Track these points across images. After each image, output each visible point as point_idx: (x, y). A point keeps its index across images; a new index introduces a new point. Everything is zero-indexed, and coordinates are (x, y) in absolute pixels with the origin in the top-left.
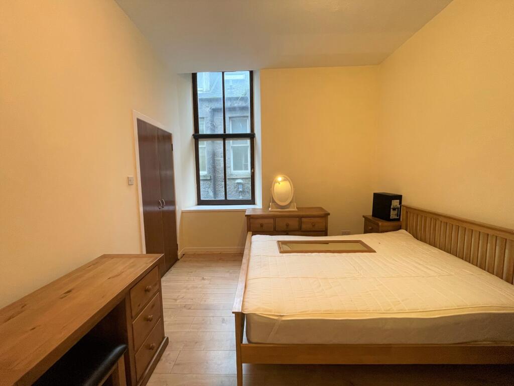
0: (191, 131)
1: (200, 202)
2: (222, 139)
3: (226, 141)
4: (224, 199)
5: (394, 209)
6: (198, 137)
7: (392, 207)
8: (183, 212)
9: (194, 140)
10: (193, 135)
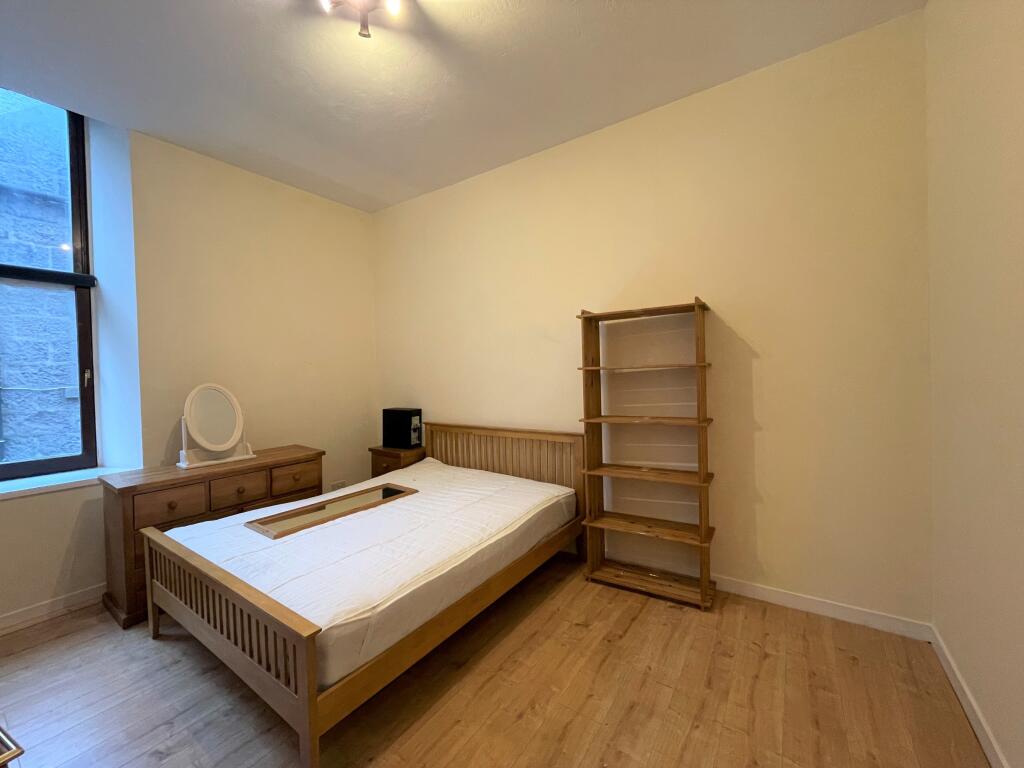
5: (415, 430)
7: (412, 427)
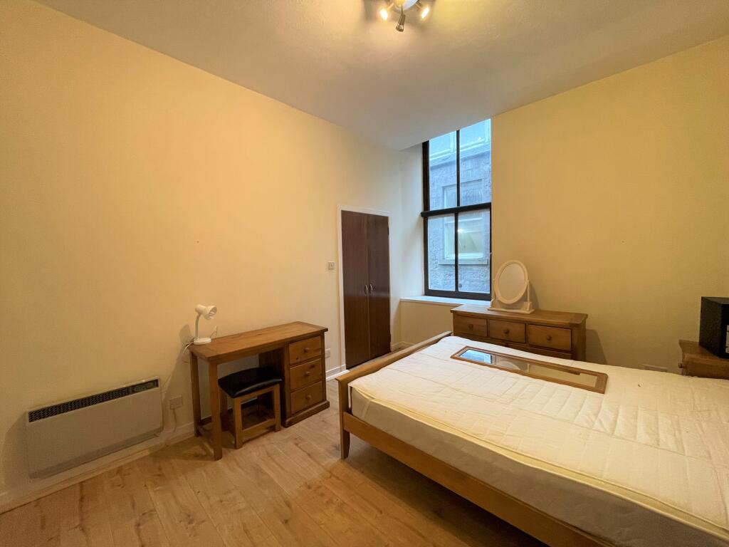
0: (419, 208)
1: (428, 292)
2: (453, 214)
3: (459, 217)
4: (454, 290)
6: (427, 214)
8: (401, 302)
9: (422, 219)
10: (422, 213)
